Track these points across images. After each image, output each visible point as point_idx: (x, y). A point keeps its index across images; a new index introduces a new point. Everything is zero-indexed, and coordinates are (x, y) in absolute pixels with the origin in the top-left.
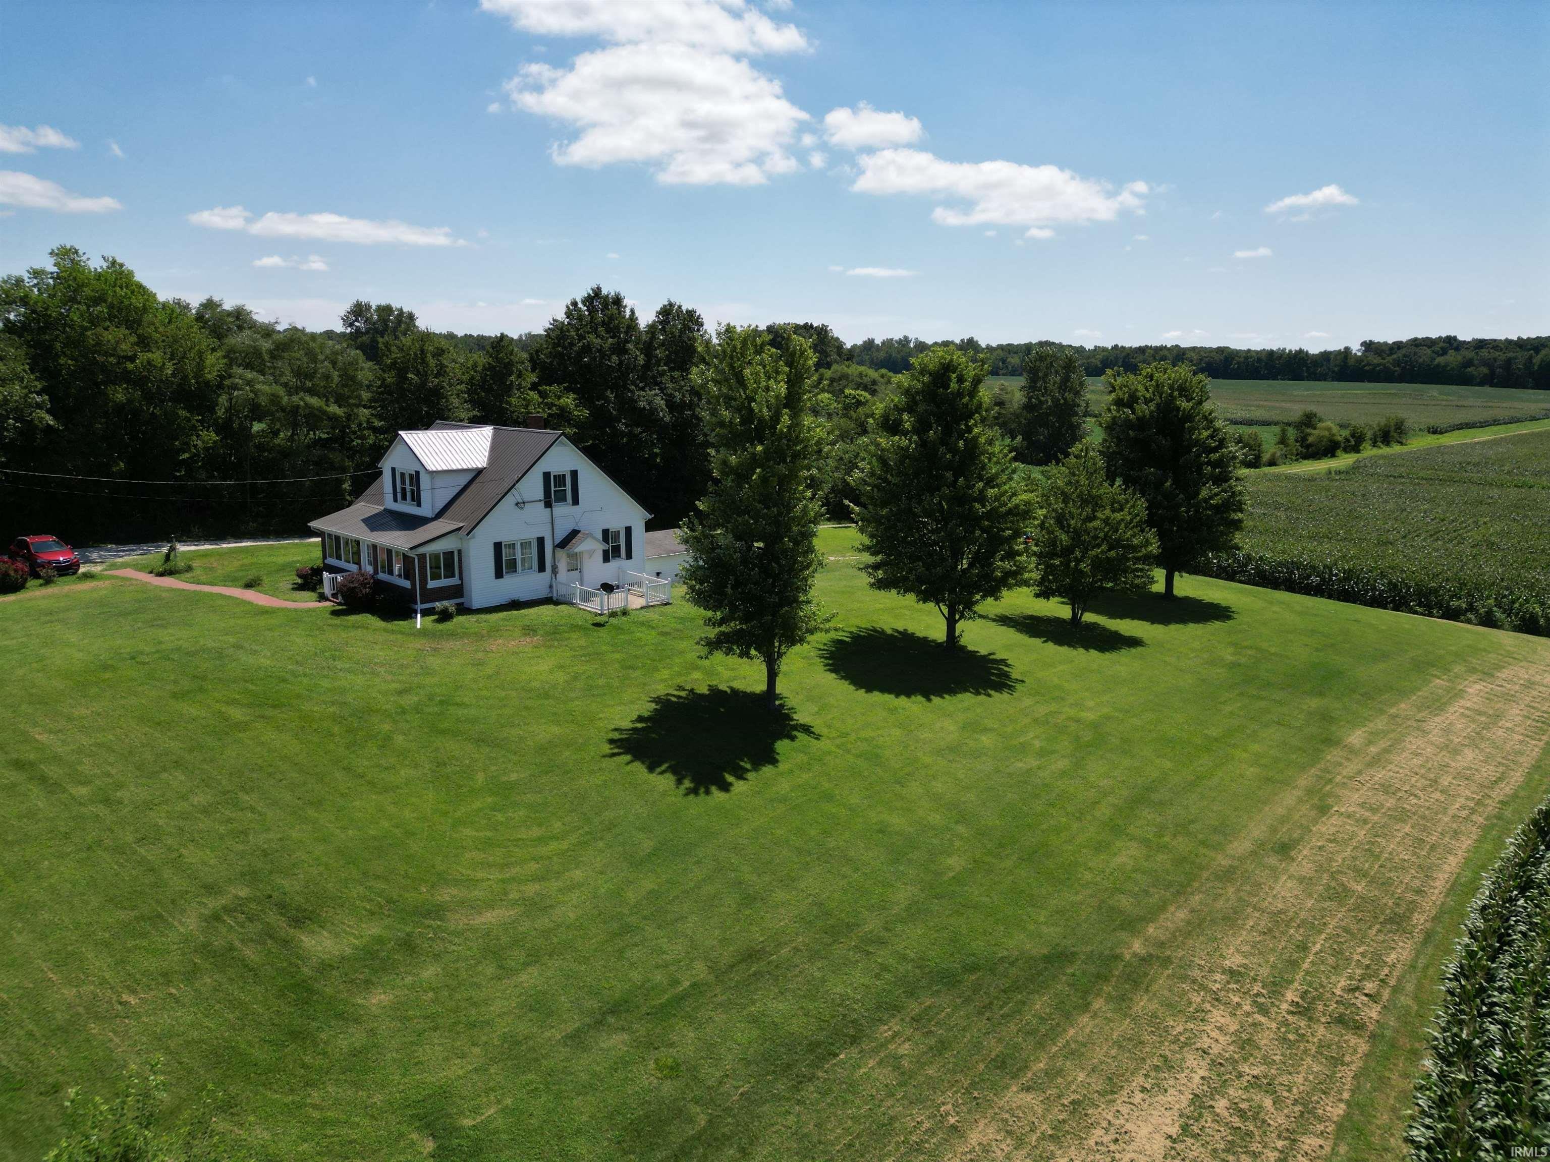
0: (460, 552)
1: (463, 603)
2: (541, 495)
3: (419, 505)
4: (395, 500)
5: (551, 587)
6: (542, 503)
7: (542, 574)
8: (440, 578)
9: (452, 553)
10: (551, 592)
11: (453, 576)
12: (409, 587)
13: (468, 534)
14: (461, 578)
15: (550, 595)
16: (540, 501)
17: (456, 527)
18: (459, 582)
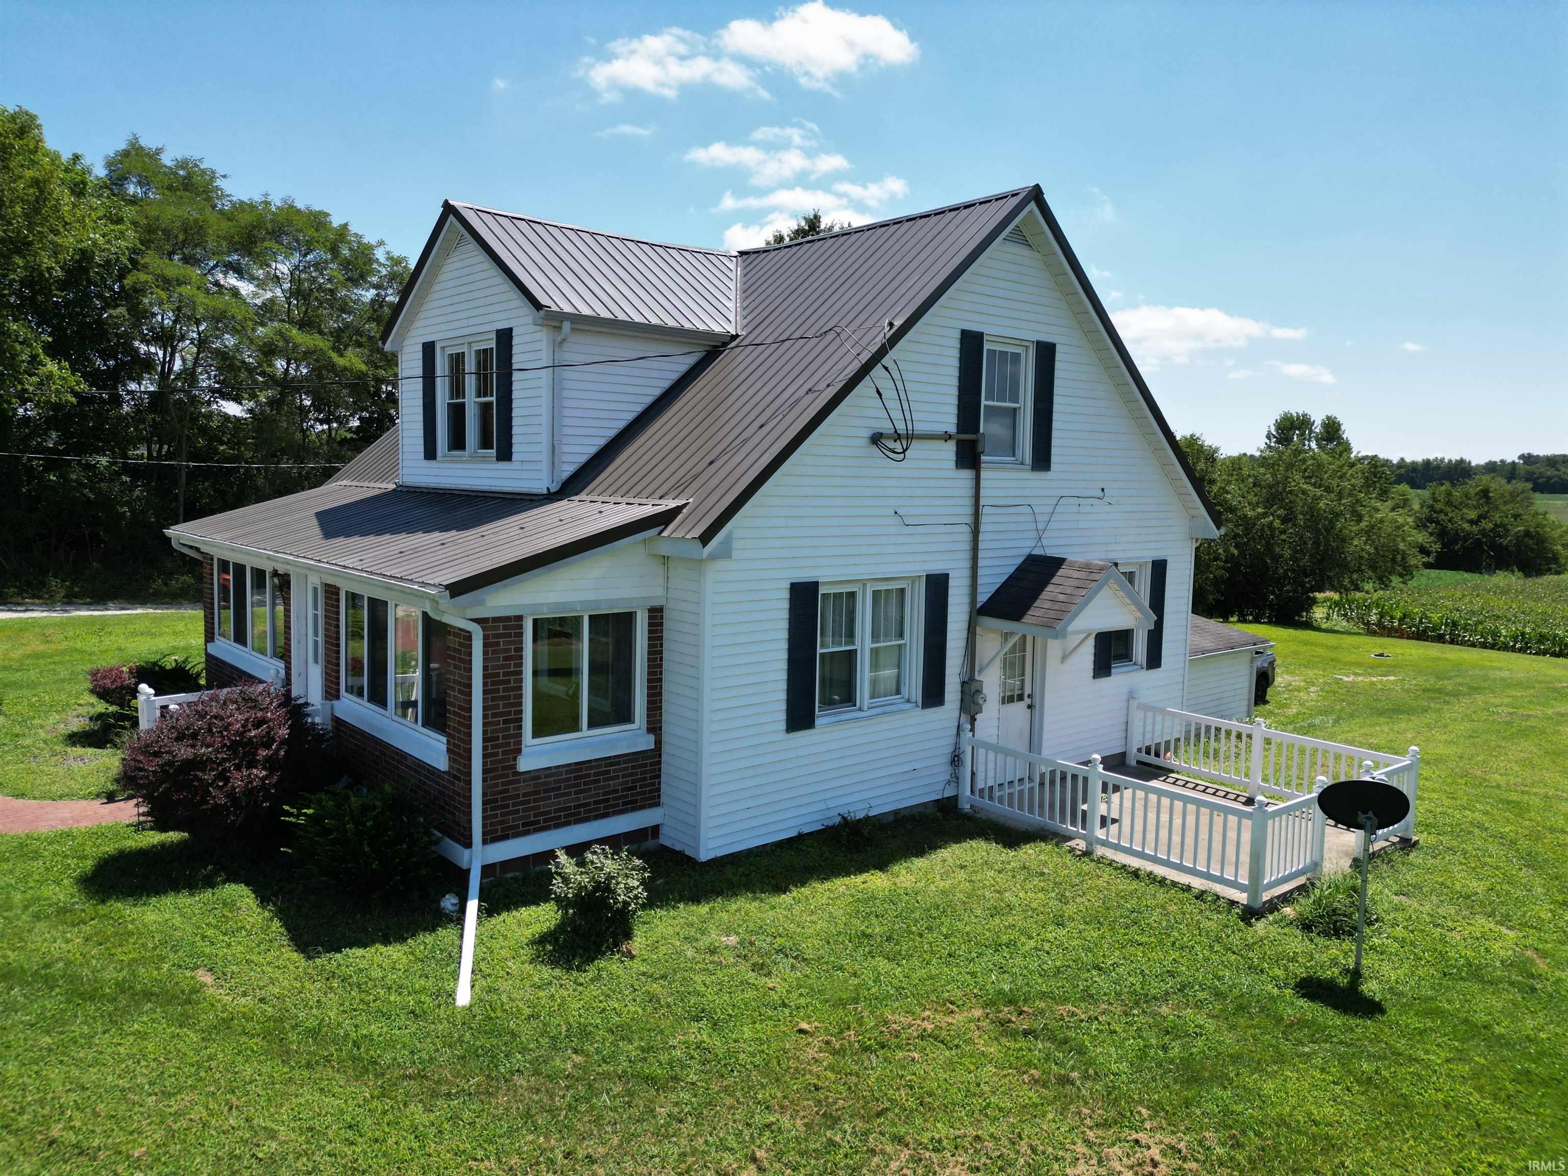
0: (656, 615)
1: (655, 830)
2: (948, 420)
3: (505, 455)
4: (430, 453)
5: (956, 760)
6: (949, 450)
7: (933, 713)
8: (574, 726)
9: (625, 620)
10: (956, 779)
11: (623, 715)
12: (441, 762)
13: (706, 538)
14: (654, 726)
15: (949, 793)
16: (947, 437)
17: (648, 510)
18: (646, 743)
